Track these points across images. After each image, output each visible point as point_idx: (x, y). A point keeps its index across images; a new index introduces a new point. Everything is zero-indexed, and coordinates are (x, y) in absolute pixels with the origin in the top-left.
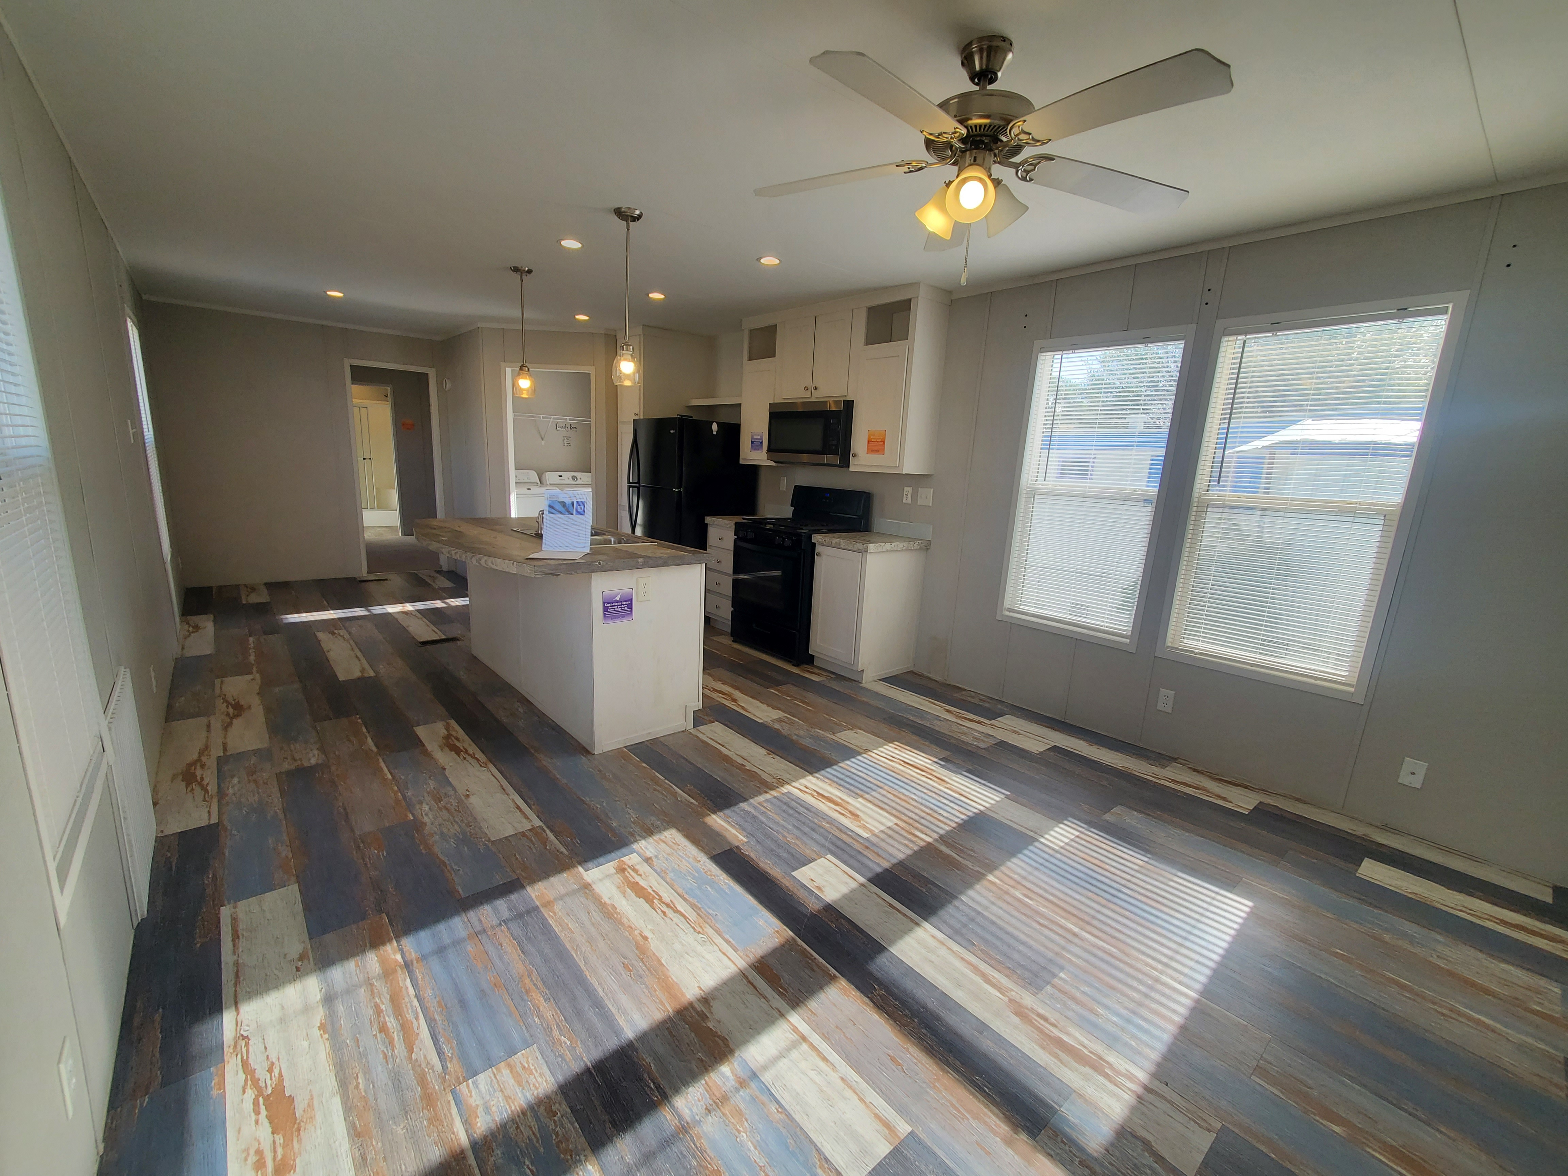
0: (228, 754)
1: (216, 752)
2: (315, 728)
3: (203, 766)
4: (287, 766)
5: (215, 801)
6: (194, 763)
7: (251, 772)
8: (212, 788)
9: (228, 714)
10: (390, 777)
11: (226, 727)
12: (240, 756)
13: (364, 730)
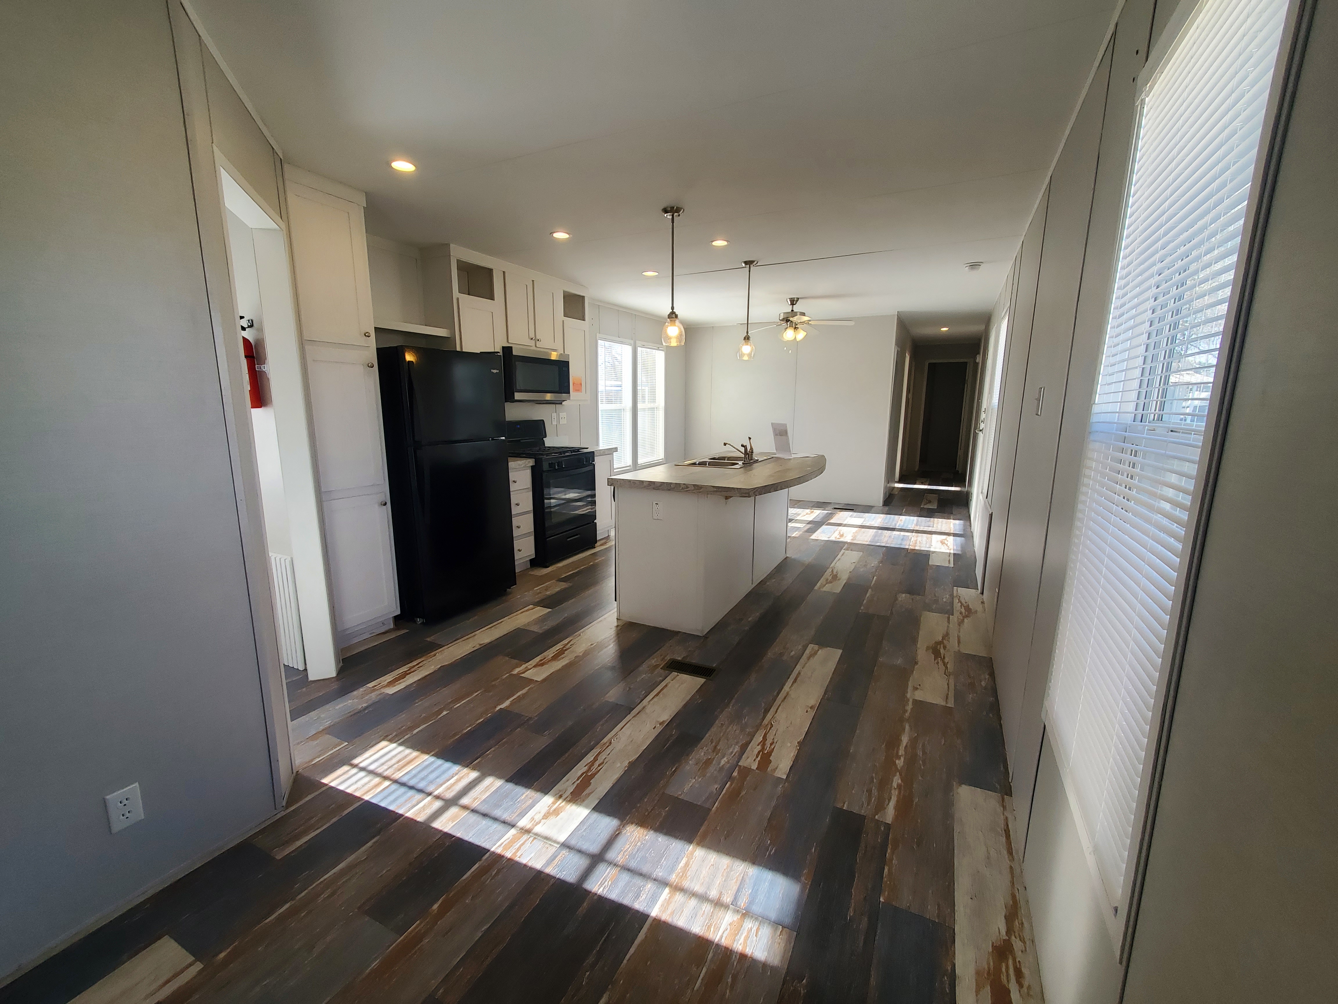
0: (947, 615)
1: (954, 619)
2: (892, 613)
3: (961, 613)
4: (918, 598)
5: (955, 595)
6: (967, 616)
7: (936, 601)
8: (956, 601)
9: (945, 648)
10: (875, 577)
11: (946, 636)
12: (941, 611)
13: (865, 601)
